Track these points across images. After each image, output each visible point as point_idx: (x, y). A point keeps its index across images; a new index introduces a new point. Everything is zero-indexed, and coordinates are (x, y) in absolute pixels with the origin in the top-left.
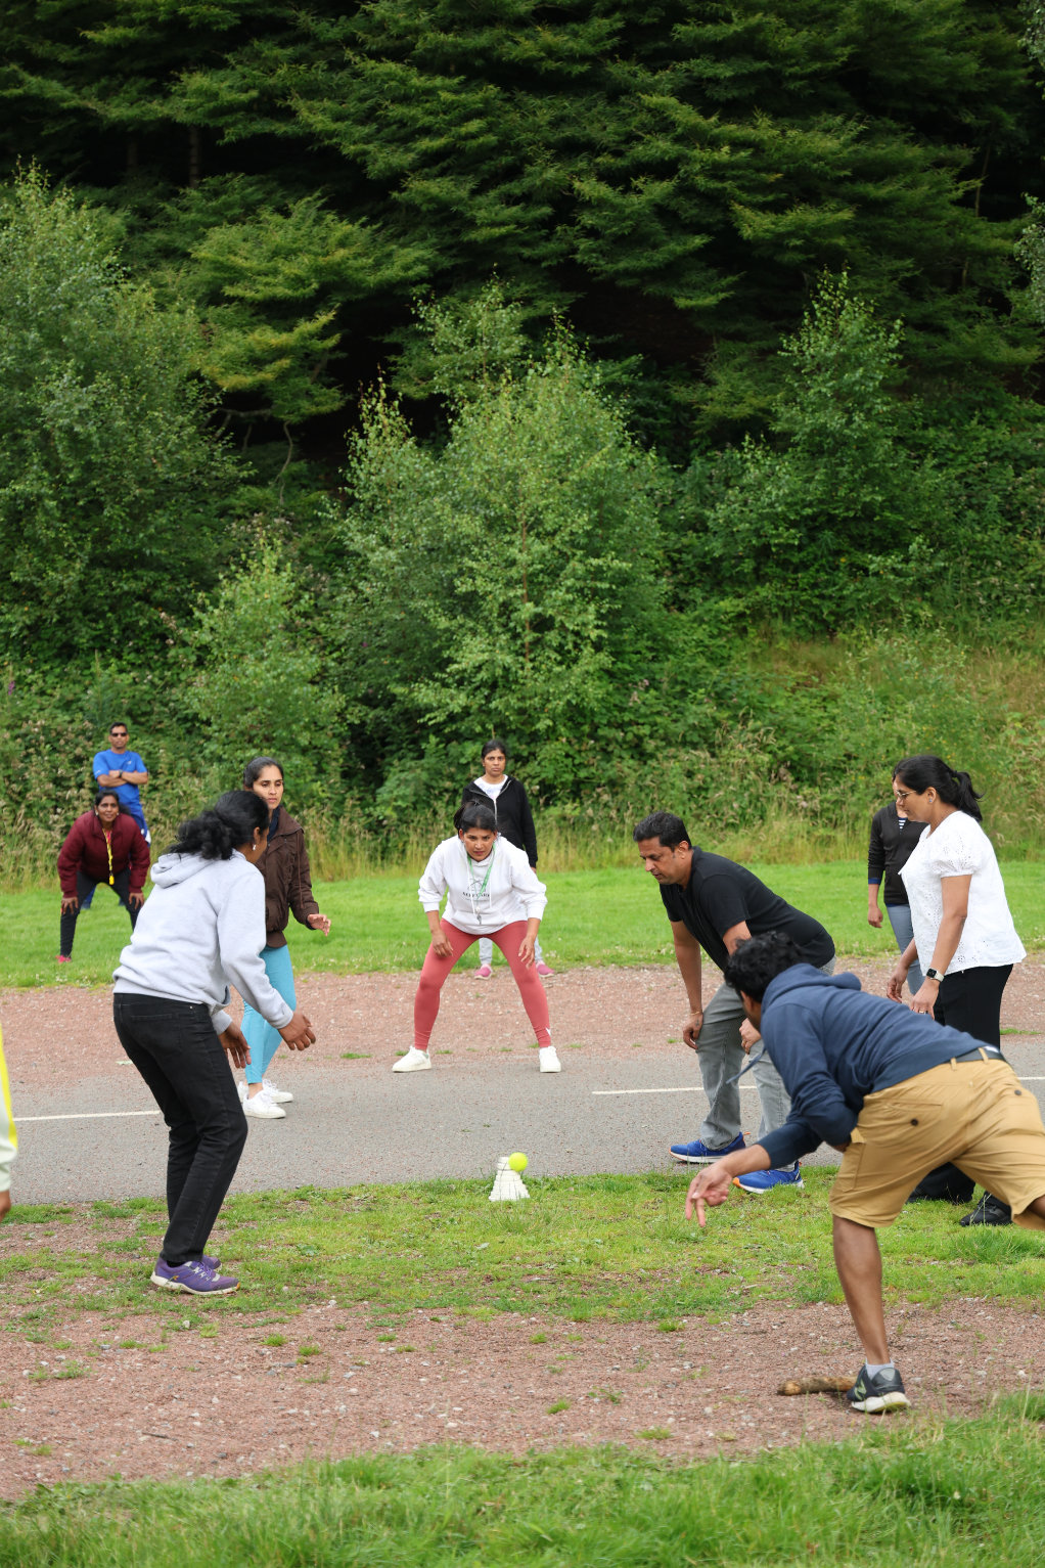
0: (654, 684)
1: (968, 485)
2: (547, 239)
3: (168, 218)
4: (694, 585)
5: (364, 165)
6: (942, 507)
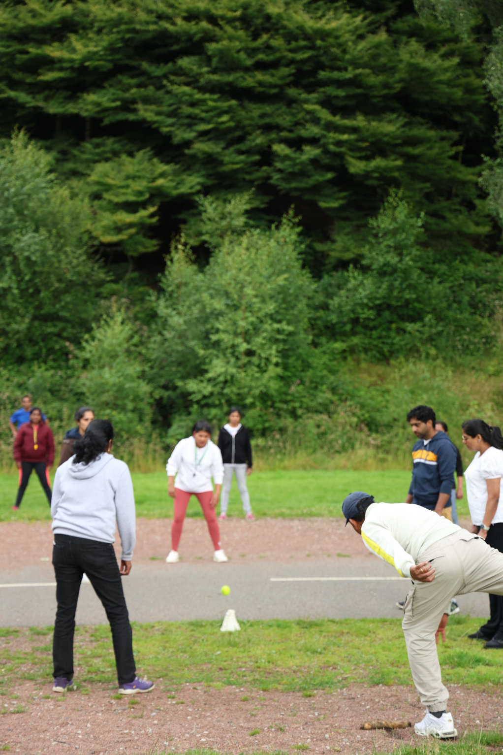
0: (302, 383)
1: (454, 292)
2: (257, 171)
3: (75, 156)
4: (322, 335)
6: (441, 302)
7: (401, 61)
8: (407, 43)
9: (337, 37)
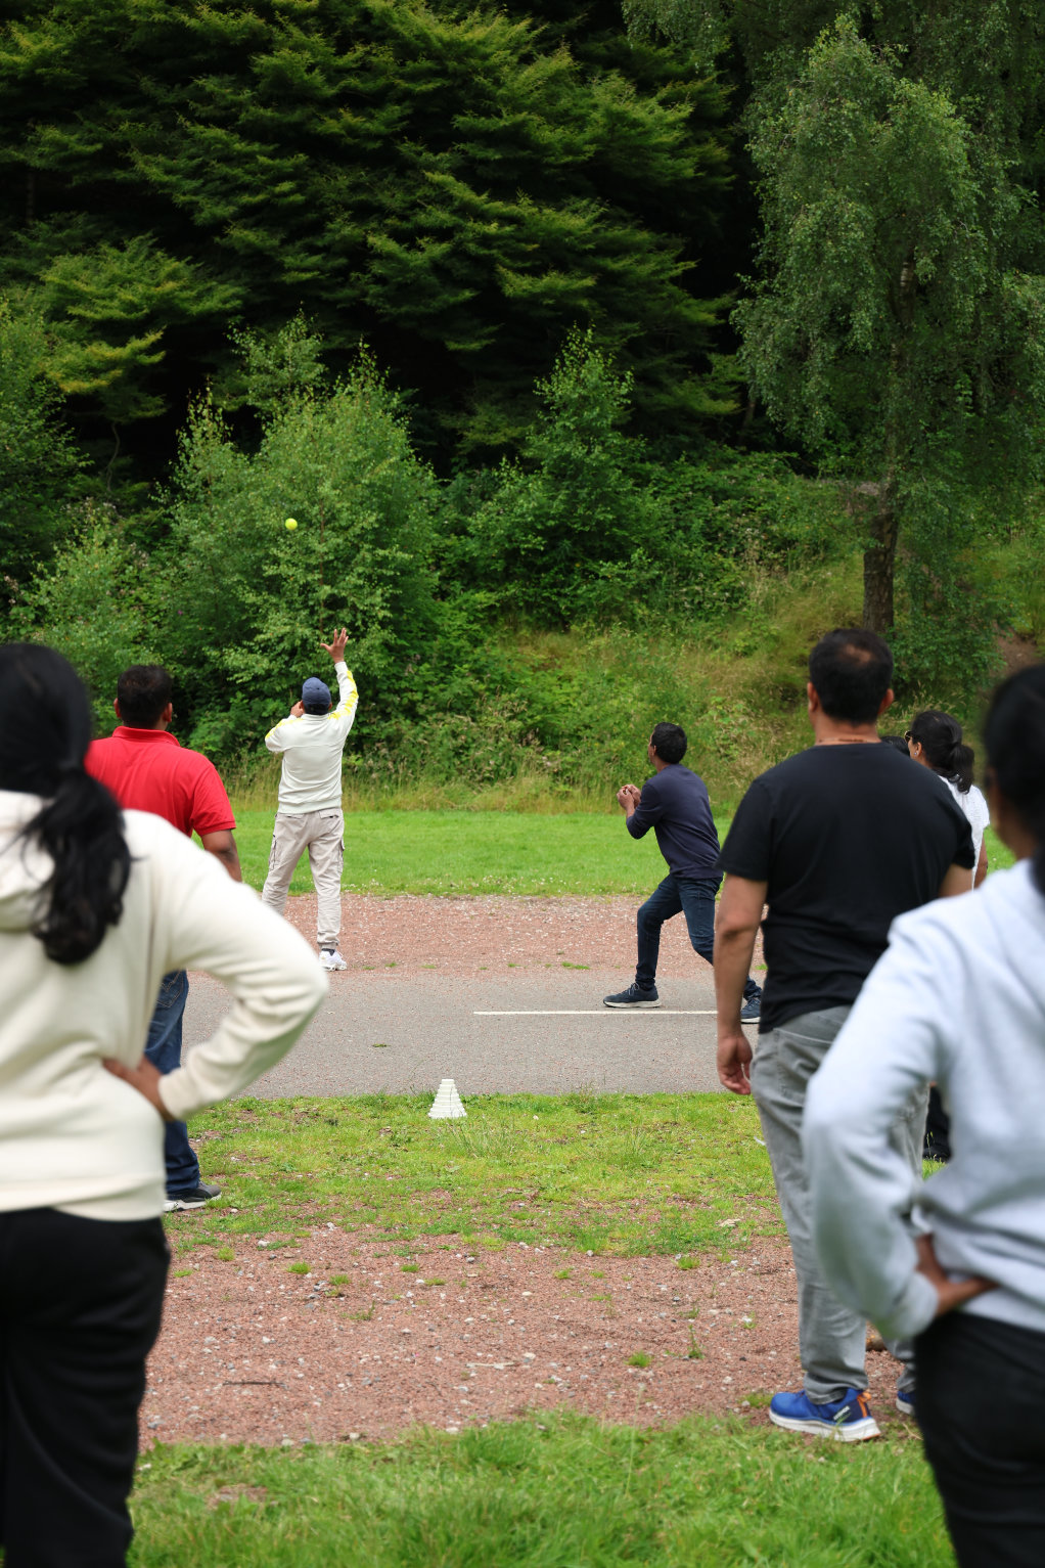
0: (424, 659)
1: (676, 511)
2: (342, 285)
3: (18, 245)
4: (454, 579)
5: (191, 213)
6: (657, 528)
7: (595, 107)
8: (604, 77)
9: (485, 57)
